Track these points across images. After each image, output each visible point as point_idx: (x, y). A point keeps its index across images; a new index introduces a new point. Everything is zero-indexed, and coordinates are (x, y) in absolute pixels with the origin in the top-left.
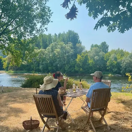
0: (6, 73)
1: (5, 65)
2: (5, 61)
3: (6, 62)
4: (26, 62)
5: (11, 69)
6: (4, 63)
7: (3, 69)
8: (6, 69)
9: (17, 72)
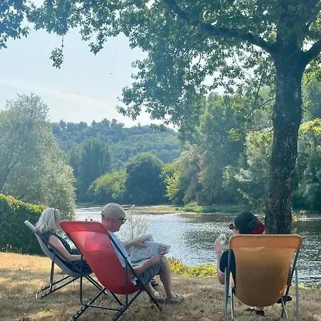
0: (178, 213)
1: (172, 186)
2: (171, 174)
3: (177, 176)
4: (247, 173)
5: (193, 198)
6: (168, 180)
7: (166, 201)
8: (174, 199)
9: (215, 211)
